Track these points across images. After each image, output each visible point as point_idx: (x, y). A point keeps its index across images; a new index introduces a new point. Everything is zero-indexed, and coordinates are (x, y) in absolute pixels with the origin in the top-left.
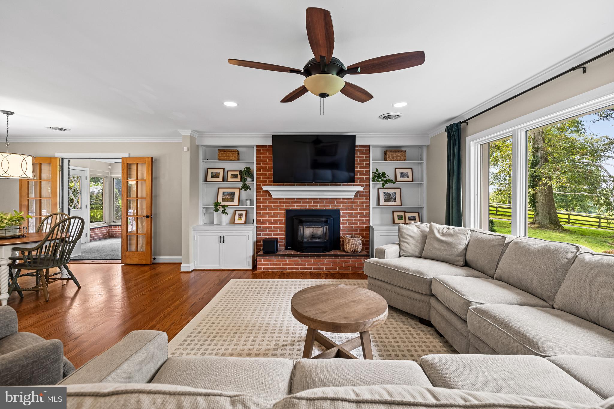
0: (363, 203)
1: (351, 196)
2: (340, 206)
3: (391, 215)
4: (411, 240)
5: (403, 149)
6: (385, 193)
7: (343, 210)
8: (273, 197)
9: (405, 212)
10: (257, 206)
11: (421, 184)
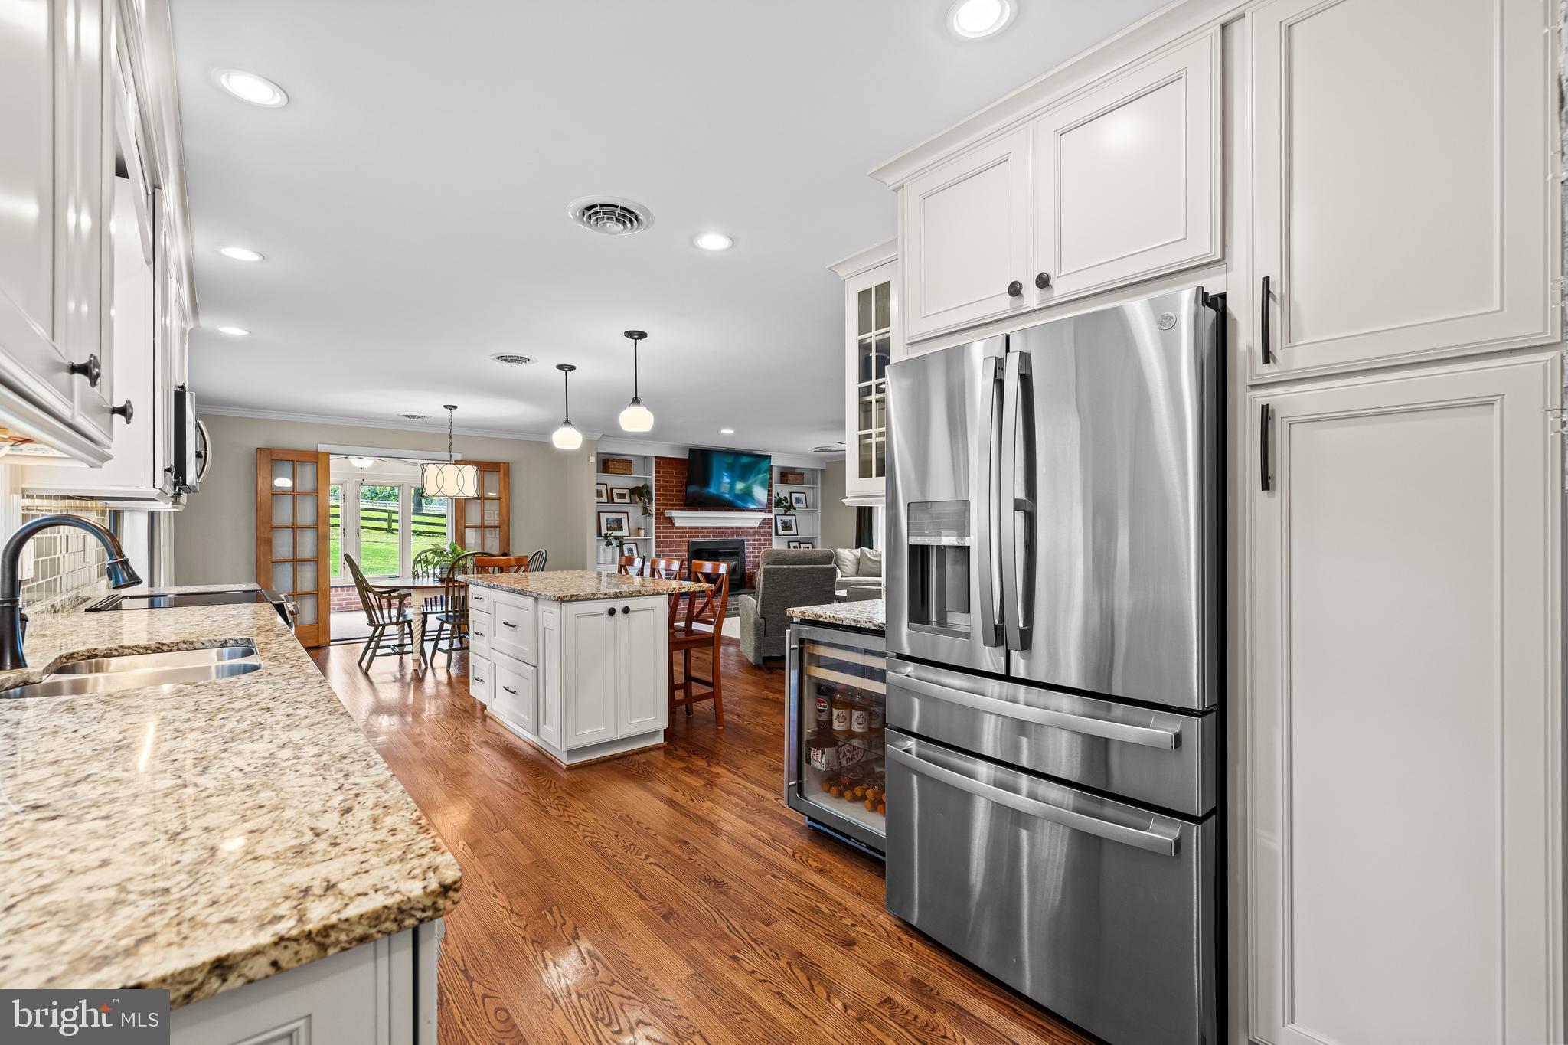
0: (766, 532)
1: (756, 523)
2: (744, 536)
4: (848, 563)
5: (798, 471)
6: (782, 520)
7: (747, 540)
8: (676, 525)
9: (800, 543)
10: (657, 537)
11: (814, 511)
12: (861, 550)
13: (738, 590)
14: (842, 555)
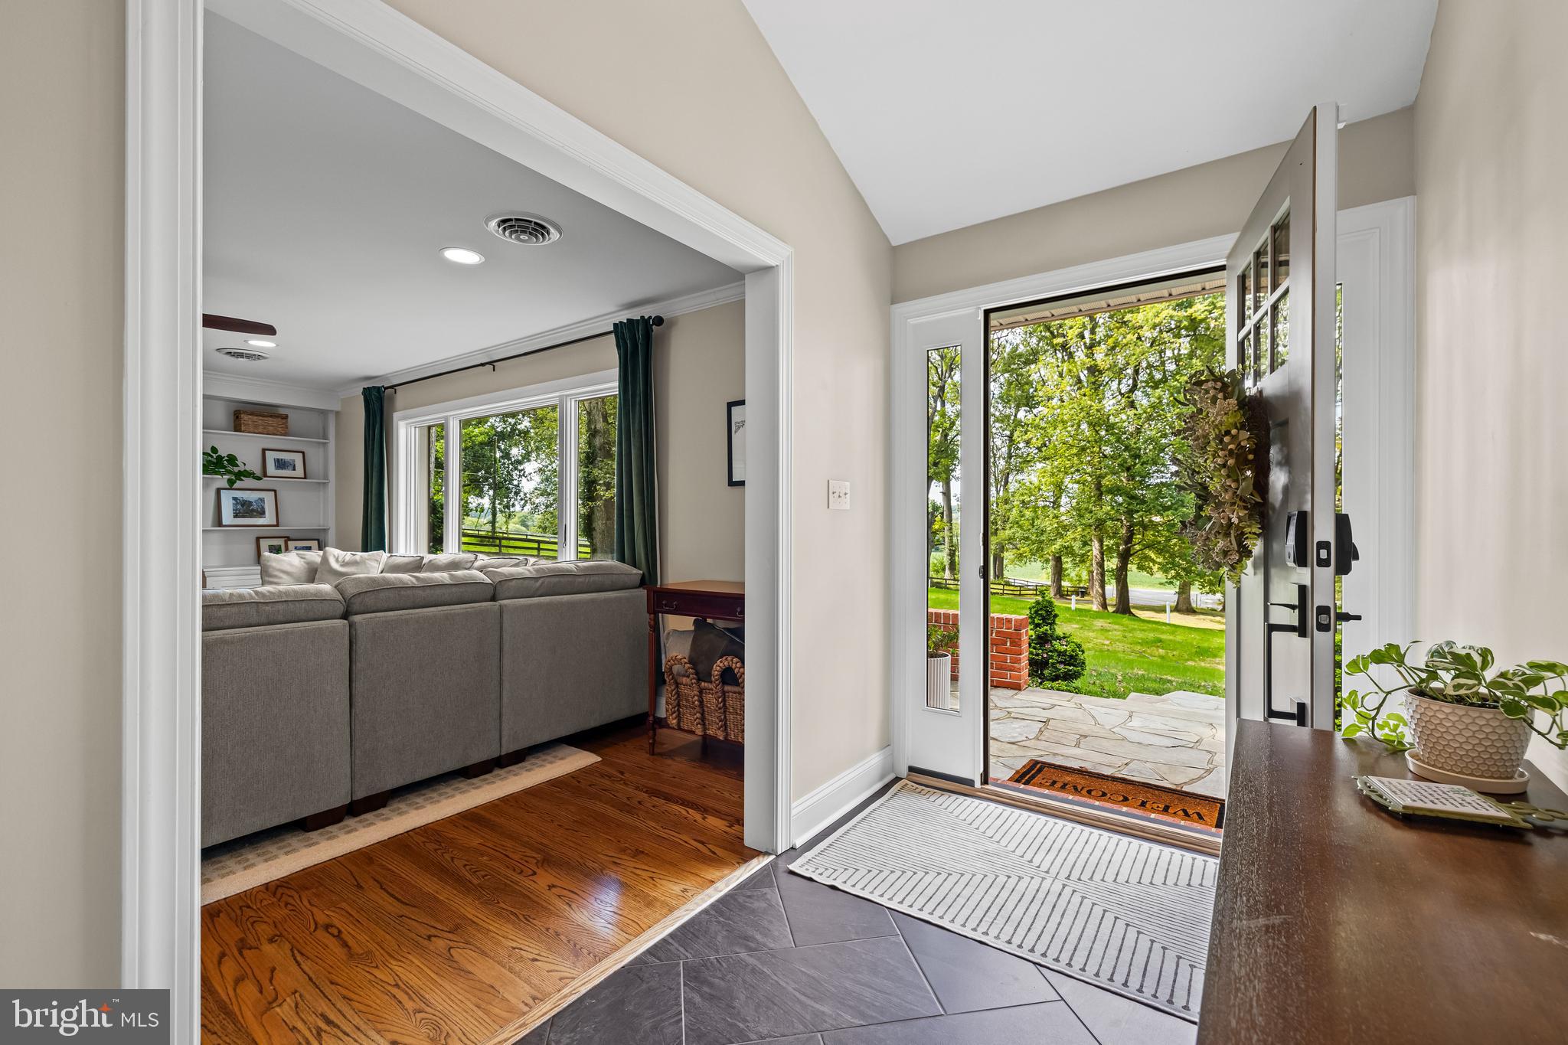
3: (253, 546)
6: (235, 499)
9: (288, 539)
11: (324, 483)
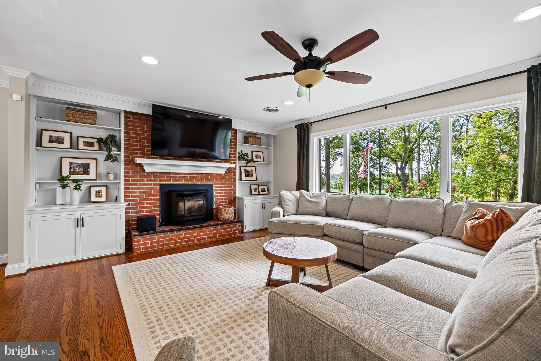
0: (231, 178)
1: (223, 171)
2: (213, 181)
3: (249, 188)
4: (290, 203)
5: (258, 136)
6: (245, 170)
7: (215, 184)
8: (146, 171)
9: (258, 186)
10: (125, 181)
11: (268, 164)
12: (301, 193)
13: (205, 222)
14: (285, 197)
